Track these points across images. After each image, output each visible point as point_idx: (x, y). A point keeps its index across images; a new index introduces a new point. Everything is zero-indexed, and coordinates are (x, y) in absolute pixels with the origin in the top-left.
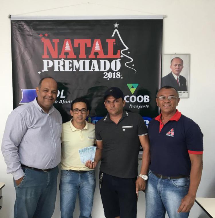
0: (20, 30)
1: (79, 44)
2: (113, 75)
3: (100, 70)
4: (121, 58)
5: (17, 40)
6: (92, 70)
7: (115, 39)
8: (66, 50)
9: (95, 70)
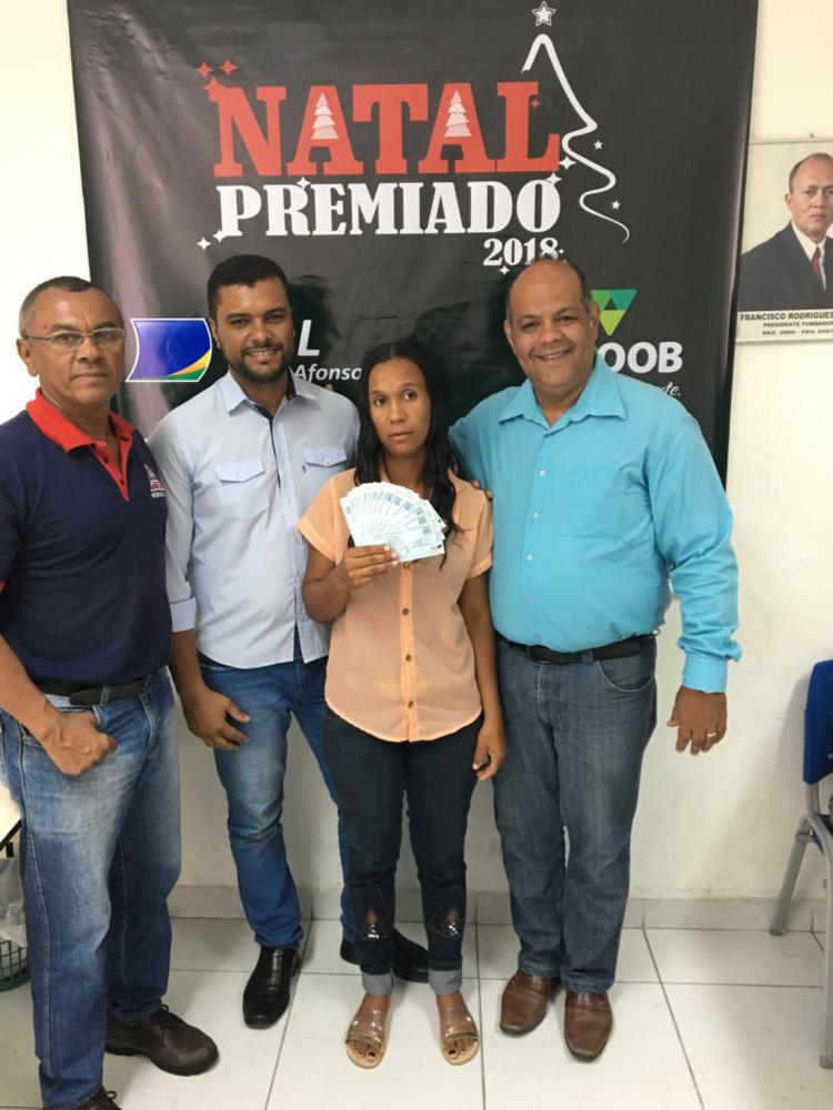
0: (110, 48)
1: (376, 107)
2: (525, 250)
3: (470, 230)
4: (561, 172)
5: (99, 95)
6: (431, 230)
7: (536, 84)
8: (316, 136)
9: (446, 231)
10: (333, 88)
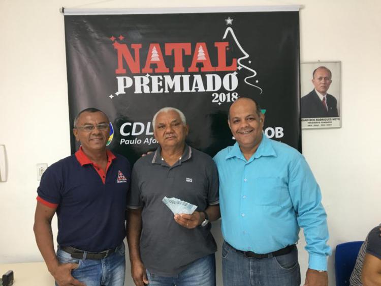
0: (79, 32)
1: (173, 51)
2: (226, 97)
3: (207, 91)
8: (152, 60)
9: (199, 91)
10: (158, 44)
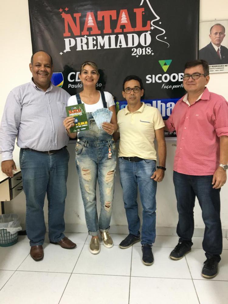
0: (38, 6)
1: (103, 17)
2: (142, 51)
3: (128, 46)
4: (151, 30)
6: (118, 47)
7: (144, 8)
8: (89, 25)
9: (122, 47)
10: (93, 13)
